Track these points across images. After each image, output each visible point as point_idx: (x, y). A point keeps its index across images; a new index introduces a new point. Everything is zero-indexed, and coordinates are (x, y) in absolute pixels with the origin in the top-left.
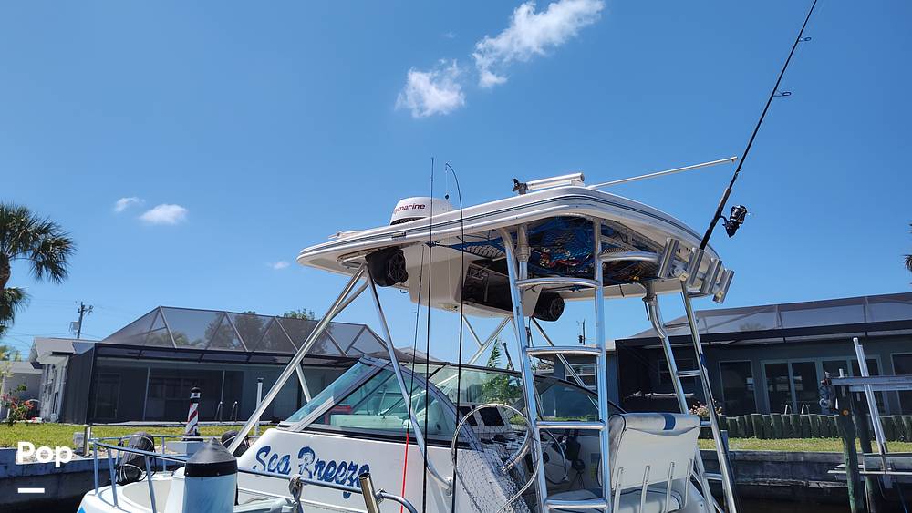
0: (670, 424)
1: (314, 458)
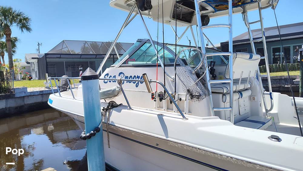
0: (251, 57)
1: (124, 75)
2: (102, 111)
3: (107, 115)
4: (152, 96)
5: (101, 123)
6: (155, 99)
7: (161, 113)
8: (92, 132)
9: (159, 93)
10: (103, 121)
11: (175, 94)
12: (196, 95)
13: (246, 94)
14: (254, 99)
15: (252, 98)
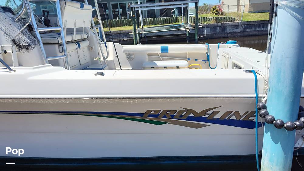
0: (82, 7)
12: (25, 46)
13: (84, 45)
14: (92, 49)
15: (90, 48)
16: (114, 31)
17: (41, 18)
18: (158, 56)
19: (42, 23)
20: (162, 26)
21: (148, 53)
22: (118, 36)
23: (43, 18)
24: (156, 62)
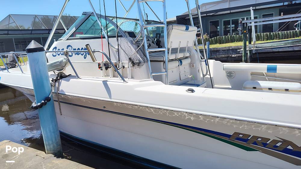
0: (187, 29)
1: (72, 48)
2: (51, 82)
3: (57, 86)
4: (99, 65)
5: (51, 93)
6: (102, 68)
7: (106, 80)
8: (43, 101)
9: (104, 63)
10: (53, 91)
11: (119, 63)
12: (137, 63)
13: (186, 62)
14: (193, 66)
15: (192, 65)
16: (222, 48)
17: (154, 40)
18: (264, 75)
19: (154, 44)
20: (278, 42)
21: (252, 72)
22: (226, 52)
23: (156, 39)
24: (260, 82)
